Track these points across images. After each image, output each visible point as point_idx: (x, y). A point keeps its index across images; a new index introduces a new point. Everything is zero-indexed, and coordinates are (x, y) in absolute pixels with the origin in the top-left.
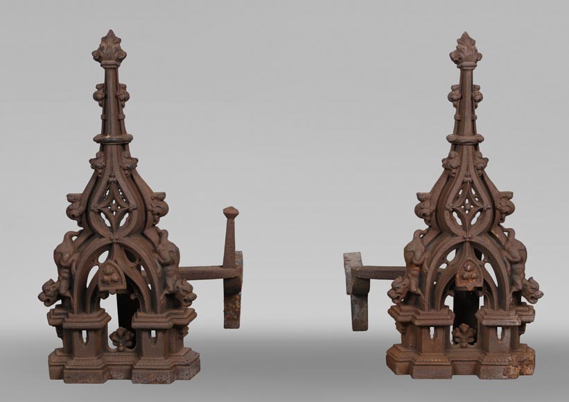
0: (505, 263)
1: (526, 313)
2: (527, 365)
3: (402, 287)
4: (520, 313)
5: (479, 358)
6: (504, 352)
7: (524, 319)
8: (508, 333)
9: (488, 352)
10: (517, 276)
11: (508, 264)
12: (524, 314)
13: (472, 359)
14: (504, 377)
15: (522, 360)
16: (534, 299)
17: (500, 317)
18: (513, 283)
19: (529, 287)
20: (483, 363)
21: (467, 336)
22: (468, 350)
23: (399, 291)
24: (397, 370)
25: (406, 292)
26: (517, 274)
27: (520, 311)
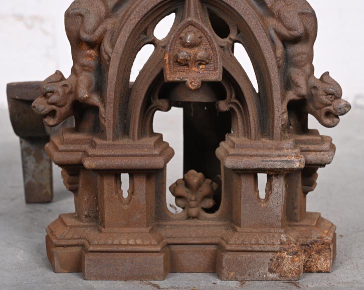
0: (272, 41)
1: (317, 147)
2: (319, 252)
3: (60, 90)
4: (304, 147)
5: (222, 239)
6: (271, 226)
7: (312, 157)
8: (279, 185)
9: (239, 225)
10: (297, 70)
11: (279, 44)
12: (311, 147)
13: (207, 241)
14: (271, 275)
15: (309, 241)
16: (331, 116)
17: (261, 152)
18: (288, 84)
19: (321, 92)
20: (228, 247)
21: (200, 194)
22: (201, 222)
23: (54, 98)
24: (56, 263)
25: (69, 102)
26: (297, 65)
27: (304, 142)
